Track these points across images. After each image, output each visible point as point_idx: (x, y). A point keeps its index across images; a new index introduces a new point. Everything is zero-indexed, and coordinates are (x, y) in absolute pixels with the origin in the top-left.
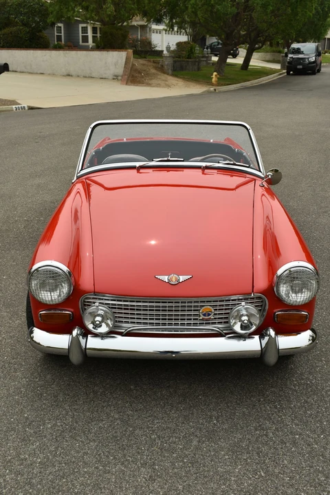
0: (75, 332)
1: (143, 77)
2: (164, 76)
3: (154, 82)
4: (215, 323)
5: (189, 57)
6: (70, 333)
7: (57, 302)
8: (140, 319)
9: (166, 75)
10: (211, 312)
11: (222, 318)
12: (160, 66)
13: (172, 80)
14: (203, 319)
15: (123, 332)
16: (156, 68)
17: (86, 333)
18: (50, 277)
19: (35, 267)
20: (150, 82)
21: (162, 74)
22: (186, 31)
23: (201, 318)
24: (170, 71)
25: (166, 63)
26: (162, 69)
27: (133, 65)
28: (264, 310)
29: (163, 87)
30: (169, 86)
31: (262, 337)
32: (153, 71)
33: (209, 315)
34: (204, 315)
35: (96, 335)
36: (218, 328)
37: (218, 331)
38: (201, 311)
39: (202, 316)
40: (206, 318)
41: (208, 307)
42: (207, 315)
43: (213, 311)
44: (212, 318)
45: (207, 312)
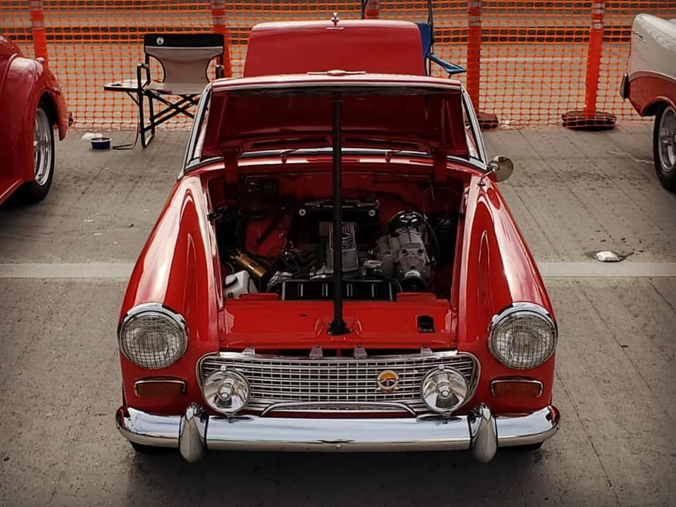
0: (190, 411)
4: (401, 396)
6: (182, 413)
7: (164, 366)
8: (288, 390)
10: (395, 379)
11: (410, 389)
14: (382, 390)
15: (262, 412)
17: (206, 413)
18: (154, 328)
19: (131, 312)
23: (379, 389)
28: (475, 377)
31: (471, 419)
33: (391, 384)
34: (384, 384)
35: (221, 416)
36: (406, 405)
37: (406, 409)
38: (379, 379)
39: (381, 385)
40: (388, 388)
41: (390, 372)
42: (388, 384)
43: (397, 378)
44: (396, 388)
45: (388, 379)
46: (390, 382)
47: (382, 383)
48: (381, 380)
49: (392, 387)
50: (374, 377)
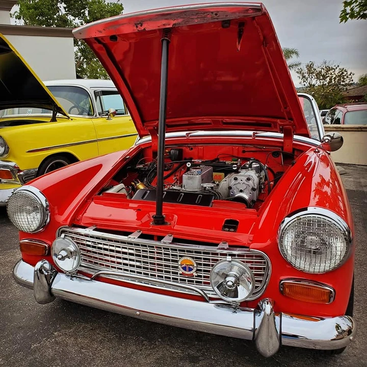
4: (201, 283)
10: (193, 266)
11: (208, 277)
14: (182, 274)
23: (180, 272)
28: (268, 275)
33: (190, 270)
34: (184, 268)
36: (202, 290)
37: (200, 294)
38: (179, 263)
39: (181, 269)
40: (187, 273)
41: (189, 258)
42: (187, 269)
43: (195, 265)
44: (195, 274)
45: (187, 265)
46: (189, 268)
47: (183, 268)
48: (181, 265)
49: (191, 272)
50: (177, 261)
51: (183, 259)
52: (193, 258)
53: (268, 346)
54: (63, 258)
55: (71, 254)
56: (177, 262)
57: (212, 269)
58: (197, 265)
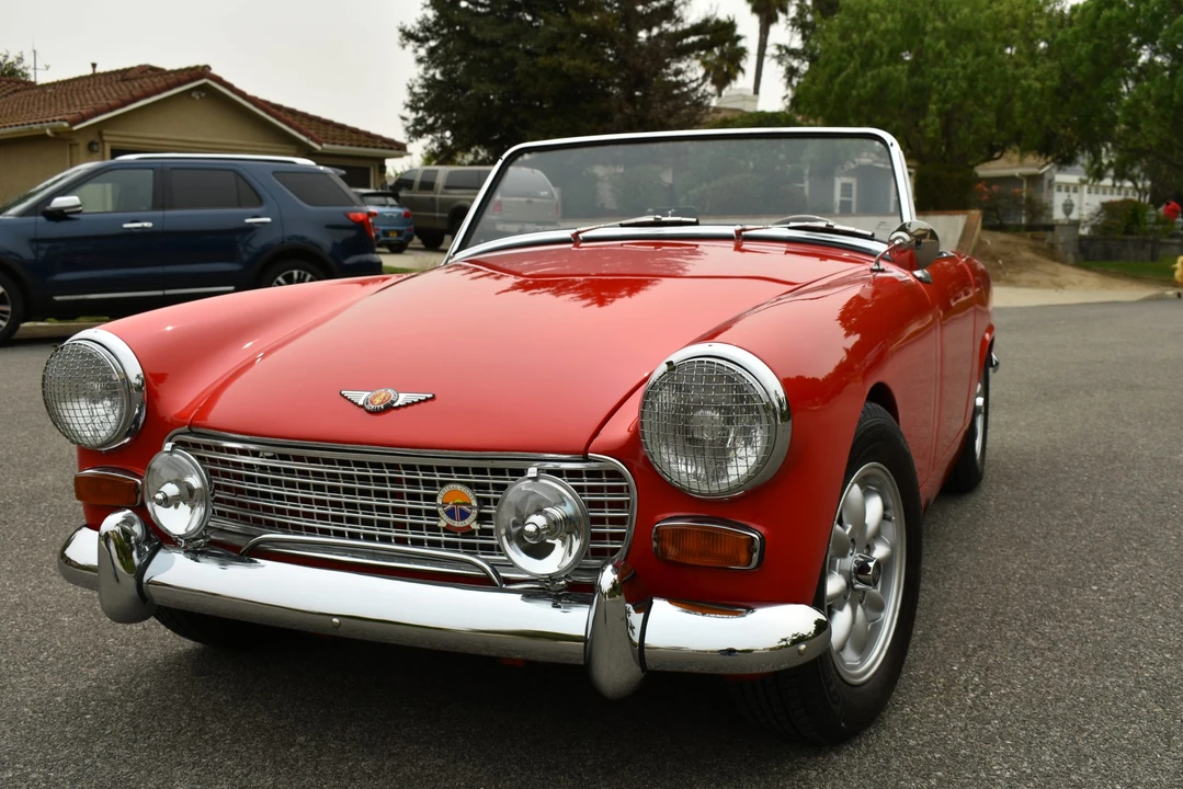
1: (1000, 267)
2: (1051, 267)
3: (1025, 277)
4: (491, 548)
5: (1128, 231)
9: (1058, 265)
10: (470, 505)
12: (1045, 246)
13: (1071, 274)
14: (447, 528)
15: (242, 548)
16: (1035, 250)
20: (1015, 277)
21: (1050, 262)
22: (1136, 185)
23: (442, 524)
24: (1070, 257)
25: (1062, 239)
26: (1051, 254)
27: (981, 243)
29: (1044, 287)
30: (1060, 286)
32: (1027, 255)
33: (464, 515)
34: (451, 513)
36: (490, 565)
37: (483, 570)
38: (439, 501)
39: (445, 516)
40: (457, 524)
41: (459, 487)
42: (457, 514)
43: (474, 503)
44: (475, 526)
45: (457, 504)
46: (462, 511)
47: (447, 513)
48: (444, 504)
49: (467, 522)
50: (433, 498)
51: (446, 489)
52: (469, 485)
53: (614, 673)
54: (167, 502)
55: (188, 495)
56: (435, 501)
57: (498, 510)
58: (478, 504)
